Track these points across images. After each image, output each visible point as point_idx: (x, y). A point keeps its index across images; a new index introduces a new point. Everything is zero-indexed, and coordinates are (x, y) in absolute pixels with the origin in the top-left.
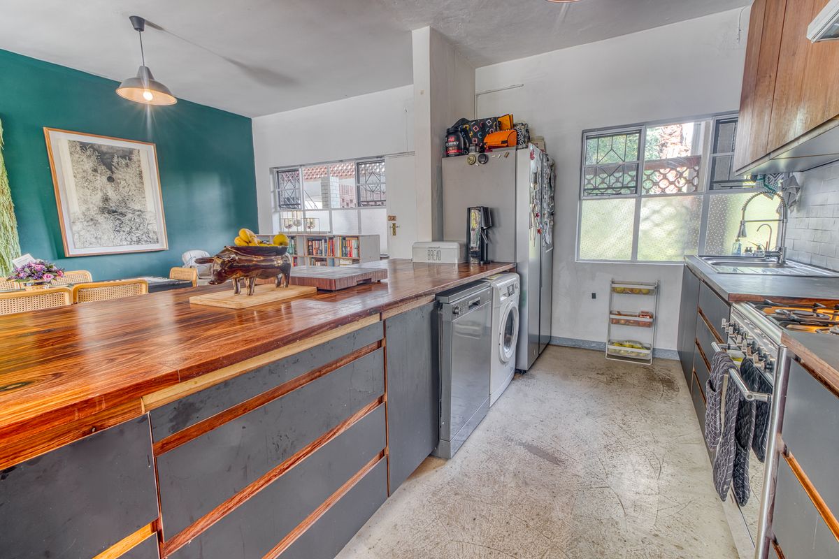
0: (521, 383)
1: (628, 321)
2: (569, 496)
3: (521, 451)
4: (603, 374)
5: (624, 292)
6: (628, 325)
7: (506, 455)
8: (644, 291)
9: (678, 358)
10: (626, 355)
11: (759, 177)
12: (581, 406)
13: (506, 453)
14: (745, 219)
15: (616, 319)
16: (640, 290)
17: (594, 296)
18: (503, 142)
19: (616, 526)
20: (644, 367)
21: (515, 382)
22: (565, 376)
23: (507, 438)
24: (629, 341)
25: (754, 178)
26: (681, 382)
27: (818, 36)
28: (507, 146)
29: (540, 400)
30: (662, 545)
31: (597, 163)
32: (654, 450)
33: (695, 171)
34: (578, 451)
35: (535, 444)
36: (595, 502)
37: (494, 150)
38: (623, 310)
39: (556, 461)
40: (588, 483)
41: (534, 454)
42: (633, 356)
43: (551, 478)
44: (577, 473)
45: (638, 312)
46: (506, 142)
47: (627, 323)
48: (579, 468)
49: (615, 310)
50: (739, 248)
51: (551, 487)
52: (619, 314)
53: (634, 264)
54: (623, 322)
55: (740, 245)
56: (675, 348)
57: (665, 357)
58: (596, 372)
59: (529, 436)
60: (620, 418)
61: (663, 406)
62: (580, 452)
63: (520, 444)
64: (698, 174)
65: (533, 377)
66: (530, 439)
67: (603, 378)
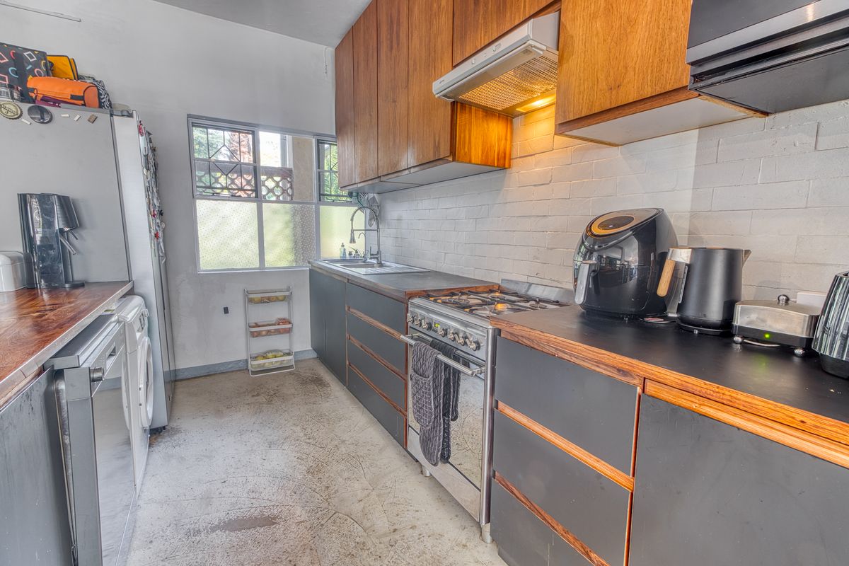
0: (163, 447)
1: (269, 331)
2: (308, 551)
3: (220, 538)
4: (258, 395)
5: (262, 301)
6: (270, 335)
7: (204, 558)
8: (280, 298)
9: (314, 355)
10: (271, 367)
11: (354, 194)
12: (258, 440)
13: (200, 557)
14: (354, 228)
15: (255, 331)
16: (277, 297)
17: (226, 311)
18: (73, 97)
19: (365, 548)
20: (291, 373)
21: (155, 449)
22: (219, 413)
23: (188, 533)
24: (271, 351)
25: (350, 195)
26: (327, 377)
27: (443, 93)
28: (84, 105)
29: (204, 456)
30: (404, 536)
31: (210, 158)
32: (346, 451)
33: (289, 182)
34: (286, 493)
35: (233, 516)
36: (334, 539)
37: (62, 105)
38: (260, 321)
39: (269, 521)
40: (316, 522)
41: (240, 530)
42: (277, 365)
43: (279, 545)
44: (299, 519)
45: (274, 320)
46: (82, 98)
47: (269, 333)
48: (298, 513)
49: (252, 321)
50: (345, 252)
51: (284, 557)
52: (257, 326)
53: (262, 272)
54: (264, 333)
55: (345, 250)
56: (310, 348)
57: (303, 358)
58: (250, 395)
59: (218, 513)
60: (302, 435)
61: (327, 404)
62: (289, 493)
63: (213, 529)
64: (291, 185)
65: (176, 431)
66: (222, 515)
67: (262, 399)
